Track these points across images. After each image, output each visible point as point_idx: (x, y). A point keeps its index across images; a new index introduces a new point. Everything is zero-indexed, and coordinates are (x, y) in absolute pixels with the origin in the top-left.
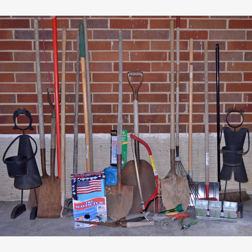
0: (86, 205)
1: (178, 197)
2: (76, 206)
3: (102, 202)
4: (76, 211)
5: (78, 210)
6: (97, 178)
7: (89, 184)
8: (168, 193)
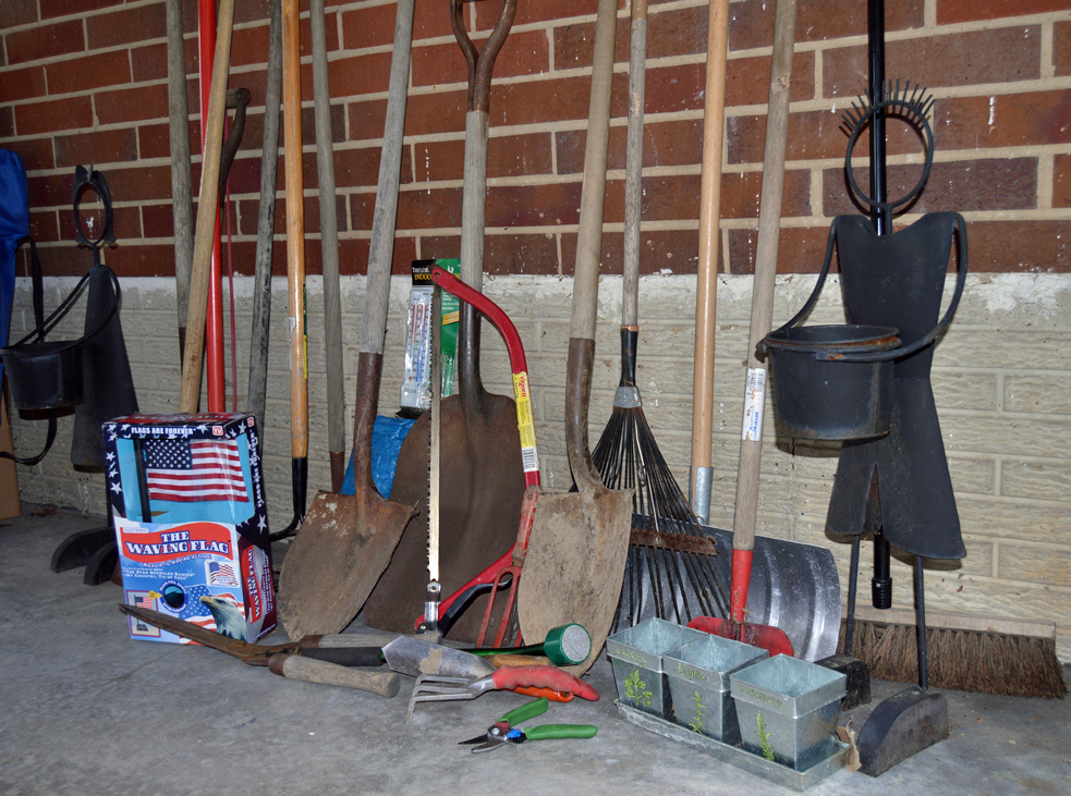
0: (165, 546)
2: (130, 545)
3: (221, 545)
4: (129, 566)
5: (139, 561)
6: (191, 431)
7: (189, 462)
8: (557, 564)
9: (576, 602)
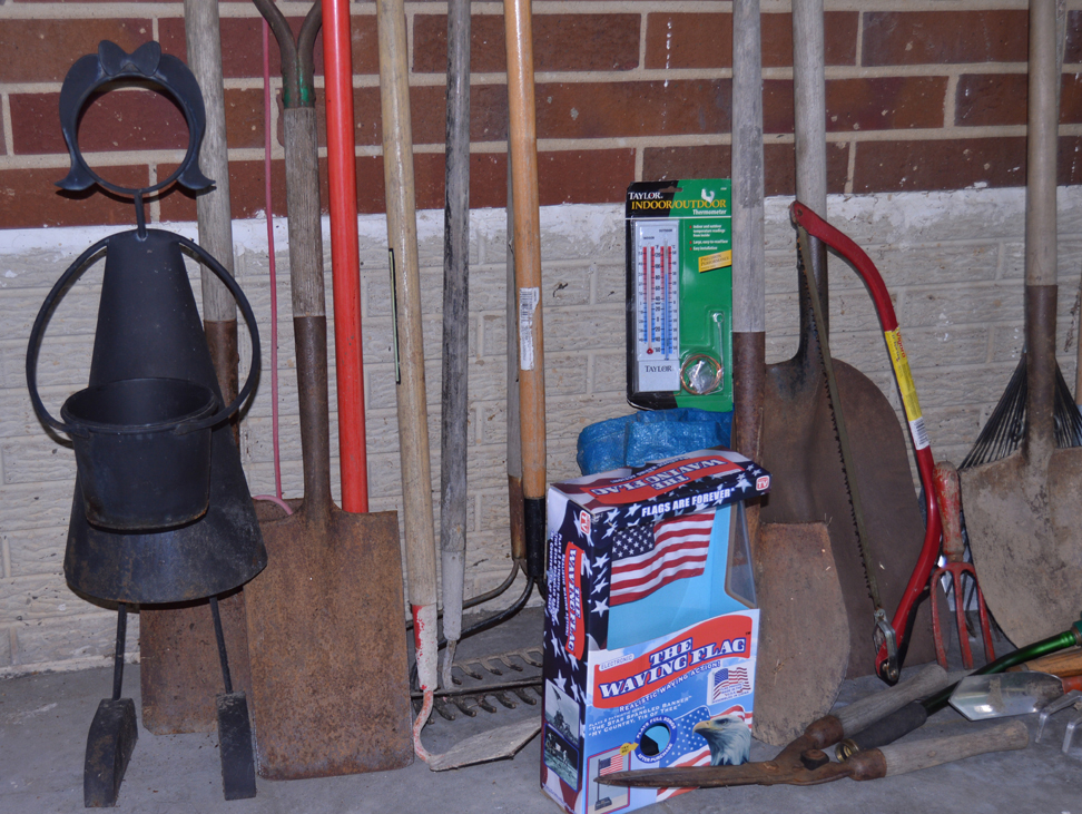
0: (654, 672)
1: (1063, 565)
3: (736, 643)
4: (599, 718)
5: (612, 707)
6: (727, 493)
8: (1002, 546)
9: (1044, 582)
